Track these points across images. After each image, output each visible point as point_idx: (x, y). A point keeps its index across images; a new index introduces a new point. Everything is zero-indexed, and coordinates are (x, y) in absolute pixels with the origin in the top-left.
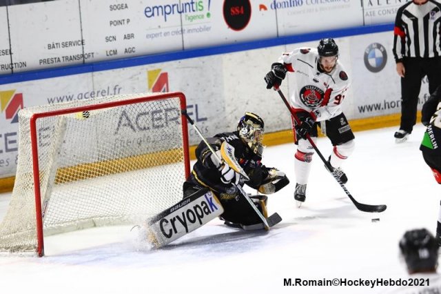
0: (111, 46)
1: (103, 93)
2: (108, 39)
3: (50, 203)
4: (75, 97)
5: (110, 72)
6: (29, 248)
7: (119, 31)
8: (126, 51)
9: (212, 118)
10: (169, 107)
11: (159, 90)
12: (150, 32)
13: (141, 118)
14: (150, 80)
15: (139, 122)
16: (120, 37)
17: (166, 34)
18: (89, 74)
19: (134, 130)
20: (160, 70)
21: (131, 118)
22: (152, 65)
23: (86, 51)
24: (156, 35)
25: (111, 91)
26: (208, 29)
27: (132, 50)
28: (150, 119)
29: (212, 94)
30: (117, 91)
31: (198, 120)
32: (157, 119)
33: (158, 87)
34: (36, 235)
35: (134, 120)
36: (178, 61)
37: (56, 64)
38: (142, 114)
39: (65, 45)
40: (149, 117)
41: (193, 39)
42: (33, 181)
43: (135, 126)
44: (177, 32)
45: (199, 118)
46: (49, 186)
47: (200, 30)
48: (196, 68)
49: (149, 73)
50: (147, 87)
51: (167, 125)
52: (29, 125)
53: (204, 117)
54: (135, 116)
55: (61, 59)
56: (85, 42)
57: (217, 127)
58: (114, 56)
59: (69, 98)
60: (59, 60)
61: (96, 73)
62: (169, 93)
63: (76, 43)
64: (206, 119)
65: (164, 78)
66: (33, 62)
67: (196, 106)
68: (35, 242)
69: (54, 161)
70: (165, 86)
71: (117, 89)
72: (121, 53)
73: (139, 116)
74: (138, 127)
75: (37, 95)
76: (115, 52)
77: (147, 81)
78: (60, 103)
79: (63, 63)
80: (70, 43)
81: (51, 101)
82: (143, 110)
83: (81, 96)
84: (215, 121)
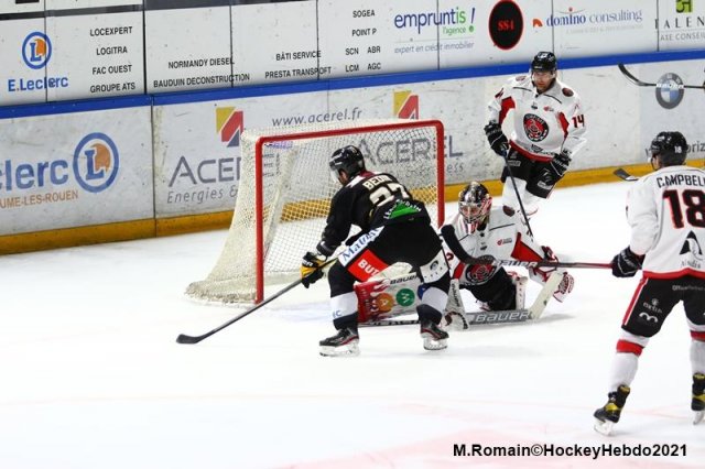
0: (352, 60)
1: (339, 116)
2: (348, 52)
3: (273, 245)
4: (306, 119)
5: (349, 90)
6: (246, 298)
7: (363, 43)
8: (370, 67)
9: (469, 153)
10: (418, 137)
11: (407, 116)
12: (400, 47)
13: (384, 148)
14: (397, 104)
15: (381, 153)
16: (363, 51)
17: (418, 49)
18: (324, 93)
19: (375, 164)
20: (410, 92)
21: (371, 148)
22: (400, 85)
23: (322, 65)
24: (407, 50)
25: (350, 114)
26: (470, 45)
27: (376, 66)
28: (394, 150)
29: (471, 124)
30: (356, 114)
31: (452, 155)
32: (402, 151)
33: (405, 113)
34: (255, 282)
35: (375, 151)
36: (431, 83)
37: (285, 78)
38: (385, 144)
39: (297, 56)
40: (393, 148)
41: (451, 57)
42: (255, 218)
43: (376, 159)
44: (431, 48)
45: (453, 152)
46: (272, 225)
47: (460, 46)
48: (453, 91)
49: (396, 94)
50: (392, 111)
51: (414, 159)
52: (254, 149)
53: (459, 151)
54: (377, 146)
55: (292, 73)
56: (322, 54)
57: (473, 165)
58: (354, 73)
59: (299, 121)
60: (289, 74)
61: (332, 92)
62: (420, 120)
63: (310, 55)
64: (461, 154)
65: (413, 103)
66: (257, 75)
67: (451, 137)
68: (254, 290)
69: (280, 195)
70: (414, 112)
71: (356, 113)
72: (363, 69)
73: (381, 146)
74: (379, 160)
75: (261, 115)
76: (357, 68)
77: (393, 105)
78: (287, 125)
79: (293, 77)
80: (304, 54)
81: (276, 123)
82: (385, 140)
83: (313, 119)
84: (472, 157)
